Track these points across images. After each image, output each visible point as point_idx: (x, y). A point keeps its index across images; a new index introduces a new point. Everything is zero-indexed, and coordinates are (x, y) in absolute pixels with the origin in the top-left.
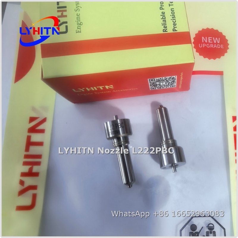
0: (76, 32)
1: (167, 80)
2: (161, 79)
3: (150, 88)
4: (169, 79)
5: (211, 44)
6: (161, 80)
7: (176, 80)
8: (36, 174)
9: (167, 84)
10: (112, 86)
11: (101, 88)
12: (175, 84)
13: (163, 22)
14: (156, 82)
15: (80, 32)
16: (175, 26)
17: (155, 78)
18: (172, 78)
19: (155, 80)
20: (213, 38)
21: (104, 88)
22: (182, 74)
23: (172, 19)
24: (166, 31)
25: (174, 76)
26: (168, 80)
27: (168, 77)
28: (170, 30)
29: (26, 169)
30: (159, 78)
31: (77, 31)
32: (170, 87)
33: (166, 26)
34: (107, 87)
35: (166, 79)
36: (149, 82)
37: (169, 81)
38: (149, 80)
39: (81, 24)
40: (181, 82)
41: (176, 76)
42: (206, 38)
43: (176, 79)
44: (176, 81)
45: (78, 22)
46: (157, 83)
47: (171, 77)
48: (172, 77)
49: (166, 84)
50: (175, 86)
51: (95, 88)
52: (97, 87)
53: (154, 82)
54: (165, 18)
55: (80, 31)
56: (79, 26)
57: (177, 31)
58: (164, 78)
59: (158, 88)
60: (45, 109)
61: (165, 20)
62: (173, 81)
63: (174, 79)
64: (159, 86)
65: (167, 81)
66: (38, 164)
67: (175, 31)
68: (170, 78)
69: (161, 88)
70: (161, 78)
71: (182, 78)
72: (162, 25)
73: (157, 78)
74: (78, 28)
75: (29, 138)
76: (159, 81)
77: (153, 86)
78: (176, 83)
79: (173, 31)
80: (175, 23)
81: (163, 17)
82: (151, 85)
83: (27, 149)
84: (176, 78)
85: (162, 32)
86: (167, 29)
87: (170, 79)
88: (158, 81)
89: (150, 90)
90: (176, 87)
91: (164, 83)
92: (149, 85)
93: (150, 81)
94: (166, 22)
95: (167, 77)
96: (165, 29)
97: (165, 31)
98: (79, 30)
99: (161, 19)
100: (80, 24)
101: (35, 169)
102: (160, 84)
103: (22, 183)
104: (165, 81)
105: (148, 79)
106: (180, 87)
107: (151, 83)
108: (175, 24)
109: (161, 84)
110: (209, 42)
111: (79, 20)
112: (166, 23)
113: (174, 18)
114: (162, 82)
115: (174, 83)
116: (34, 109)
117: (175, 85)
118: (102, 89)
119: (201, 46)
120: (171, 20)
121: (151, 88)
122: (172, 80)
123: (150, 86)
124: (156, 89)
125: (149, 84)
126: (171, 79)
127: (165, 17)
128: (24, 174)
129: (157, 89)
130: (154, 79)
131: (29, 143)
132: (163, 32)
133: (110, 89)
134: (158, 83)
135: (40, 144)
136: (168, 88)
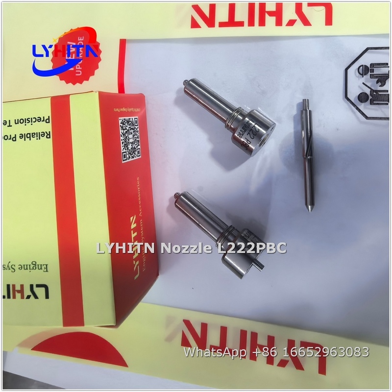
0: (47, 271)
1: (125, 132)
2: (123, 143)
3: (137, 158)
4: (123, 130)
6: (125, 142)
7: (126, 118)
9: (132, 131)
10: (132, 218)
11: (134, 235)
12: (133, 118)
13: (36, 138)
14: (128, 149)
15: (47, 265)
16: (42, 119)
17: (122, 151)
18: (122, 125)
19: (124, 151)
21: (135, 230)
22: (117, 109)
23: (30, 123)
24: (48, 133)
25: (120, 122)
27: (121, 131)
28: (48, 127)
30: (122, 145)
31: (45, 270)
32: (136, 127)
33: (41, 134)
34: (133, 226)
35: (124, 135)
36: (128, 161)
37: (128, 129)
38: (123, 160)
39: (34, 263)
40: (130, 110)
41: (120, 118)
43: (124, 118)
44: (128, 118)
45: (31, 268)
46: (130, 148)
47: (121, 127)
48: (120, 124)
49: (132, 133)
50: (137, 118)
52: (133, 241)
53: (127, 153)
54: (30, 134)
55: (45, 266)
56: (37, 266)
57: (49, 117)
58: (122, 138)
59: (139, 145)
61: (32, 134)
62: (128, 122)
63: (124, 122)
64: (136, 143)
66: (254, 336)
67: (49, 119)
68: (122, 127)
69: (138, 141)
70: (121, 142)
71: (124, 109)
72: (40, 139)
73: (122, 148)
74: (41, 269)
76: (126, 146)
77: (135, 154)
78: (131, 118)
79: (49, 122)
80: (37, 119)
81: (28, 138)
82: (133, 157)
84: (122, 118)
85: (51, 140)
86: (46, 132)
87: (124, 128)
88: (127, 147)
89: (140, 157)
91: (131, 136)
92: (133, 159)
93: (126, 160)
94: (34, 133)
95: (121, 133)
96: (46, 135)
97: (49, 135)
98: (43, 267)
99: (30, 140)
100: (35, 266)
101: (262, 340)
102: (132, 143)
103: (283, 363)
104: (127, 135)
105: (123, 162)
106: (138, 110)
107: (129, 157)
108: (39, 120)
109: (131, 141)
111: (28, 266)
112: (37, 133)
113: (30, 120)
114: (129, 140)
115: (131, 120)
116: (169, 339)
117: (135, 119)
120: (32, 124)
121: (138, 156)
122: (126, 124)
123: (135, 158)
124: (139, 149)
125: (131, 160)
126: (124, 126)
127: (28, 134)
129: (139, 147)
130: (123, 153)
132: (50, 138)
134: (130, 147)
135: (224, 331)
136: (138, 130)
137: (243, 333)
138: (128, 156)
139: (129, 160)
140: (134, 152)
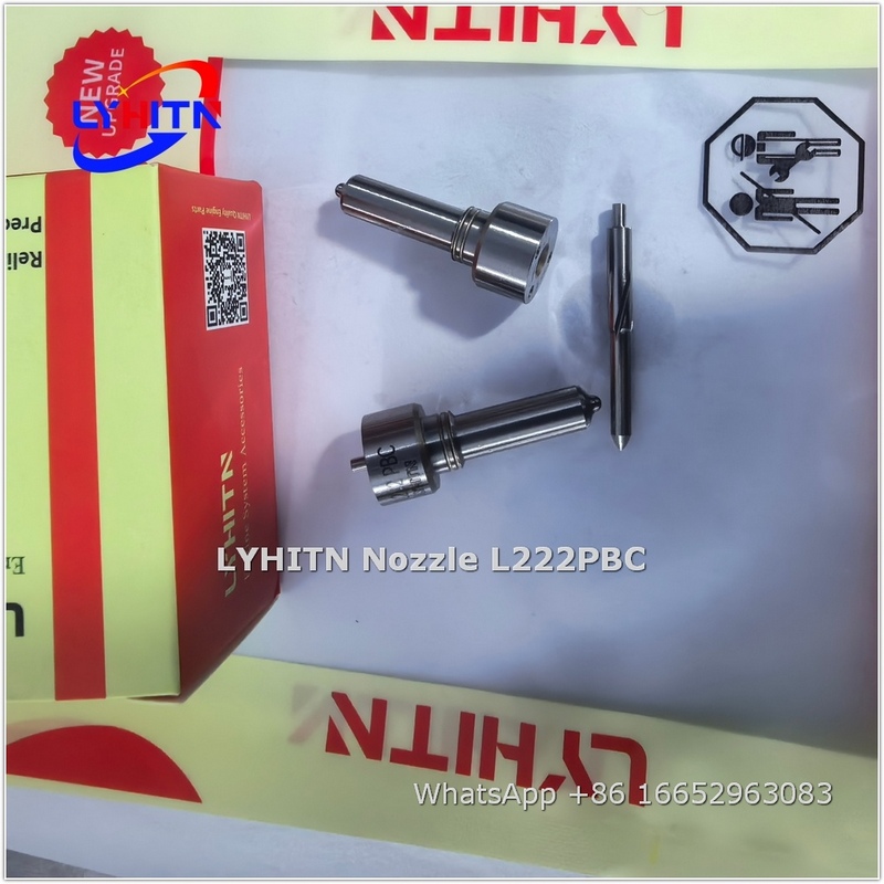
1: (214, 261)
2: (209, 285)
3: (240, 323)
4: (212, 256)
6: (215, 284)
7: (218, 231)
8: (528, 732)
9: (231, 262)
10: (223, 457)
11: (227, 495)
12: (233, 233)
14: (220, 300)
15: (21, 559)
16: (23, 224)
17: (207, 305)
18: (208, 244)
19: (212, 303)
22: (199, 209)
24: (37, 256)
25: (205, 237)
26: (215, 259)
27: (206, 259)
28: (36, 242)
29: (506, 768)
30: (207, 290)
31: (18, 570)
32: (241, 254)
33: (18, 256)
34: (226, 475)
35: (212, 268)
36: (218, 327)
37: (222, 255)
38: (210, 325)
40: (227, 213)
41: (204, 229)
43: (213, 230)
44: (223, 231)
46: (224, 300)
47: (207, 250)
48: (204, 244)
49: (230, 267)
50: (242, 235)
51: (226, 517)
52: (224, 509)
53: (219, 309)
57: (39, 218)
58: (207, 274)
59: (244, 295)
60: (300, 695)
62: (223, 240)
63: (214, 239)
64: (238, 290)
65: (218, 263)
66: (491, 724)
67: (39, 223)
68: (209, 250)
69: (244, 286)
70: (206, 282)
71: (213, 211)
73: (207, 297)
74: (8, 566)
75: (399, 756)
76: (216, 293)
77: (235, 313)
78: (229, 231)
79: (39, 231)
80: (11, 222)
82: (232, 322)
83: (439, 763)
84: (209, 230)
85: (42, 271)
86: (32, 253)
87: (213, 253)
88: (219, 296)
89: (247, 322)
90: (243, 232)
91: (227, 273)
92: (230, 325)
93: (215, 324)
95: (205, 264)
96: (31, 258)
97: (40, 259)
98: (12, 564)
101: (508, 736)
102: (230, 288)
103: (553, 782)
104: (219, 269)
105: (208, 329)
106: (245, 216)
107: (223, 320)
108: (17, 224)
109: (228, 283)
114: (223, 281)
115: (229, 236)
116: (298, 737)
117: (238, 235)
118: (231, 493)
121: (242, 320)
122: (218, 245)
123: (235, 324)
124: (245, 303)
125: (226, 325)
126: (213, 247)
129: (245, 299)
130: (209, 308)
131: (419, 756)
132: (40, 266)
133: (235, 465)
134: (225, 296)
135: (423, 715)
136: (244, 260)
137: (467, 720)
138: (219, 317)
139: (222, 326)
140: (234, 309)
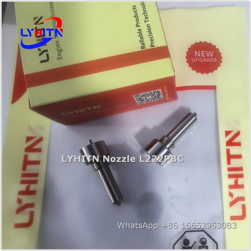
2: (146, 94)
3: (138, 103)
4: (154, 93)
5: (204, 59)
6: (146, 95)
8: (33, 193)
9: (154, 97)
10: (99, 106)
13: (140, 40)
14: (142, 97)
16: (152, 42)
17: (140, 94)
19: (141, 95)
20: (207, 52)
21: (93, 109)
22: (166, 87)
23: (149, 35)
24: (144, 47)
25: (158, 90)
27: (152, 92)
28: (148, 46)
29: (23, 187)
30: (144, 93)
31: (58, 58)
32: (157, 99)
33: (143, 42)
35: (151, 93)
37: (155, 95)
39: (62, 50)
40: (167, 94)
41: (160, 90)
42: (199, 52)
43: (161, 92)
45: (58, 49)
46: (143, 98)
48: (157, 90)
49: (152, 97)
51: (83, 109)
52: (85, 109)
53: (140, 97)
54: (142, 35)
55: (61, 58)
57: (155, 46)
58: (148, 93)
59: (145, 102)
61: (142, 37)
62: (159, 94)
63: (159, 92)
65: (153, 94)
66: (35, 182)
67: (153, 46)
68: (155, 92)
69: (148, 101)
71: (166, 91)
72: (140, 42)
73: (142, 94)
75: (26, 157)
76: (144, 96)
77: (140, 101)
78: (162, 95)
79: (151, 47)
80: (152, 39)
81: (139, 34)
83: (24, 168)
84: (161, 91)
85: (140, 49)
86: (145, 46)
88: (143, 96)
89: (138, 104)
91: (150, 97)
92: (136, 100)
93: (135, 97)
94: (143, 38)
95: (151, 92)
96: (143, 46)
97: (143, 48)
98: (60, 56)
99: (138, 36)
100: (60, 51)
101: (32, 187)
102: (146, 99)
103: (19, 201)
104: (150, 95)
105: (133, 96)
106: (167, 98)
108: (152, 40)
109: (148, 98)
110: (202, 56)
111: (59, 47)
112: (143, 40)
113: (151, 34)
114: (148, 96)
115: (160, 96)
117: (162, 97)
118: (90, 109)
119: (193, 60)
121: (139, 103)
122: (157, 94)
123: (137, 102)
127: (142, 34)
128: (21, 193)
129: (144, 103)
130: (139, 95)
131: (26, 162)
132: (142, 49)
134: (144, 98)
135: (37, 163)
136: (155, 100)
137: (36, 175)
138: (137, 98)
140: (141, 100)
